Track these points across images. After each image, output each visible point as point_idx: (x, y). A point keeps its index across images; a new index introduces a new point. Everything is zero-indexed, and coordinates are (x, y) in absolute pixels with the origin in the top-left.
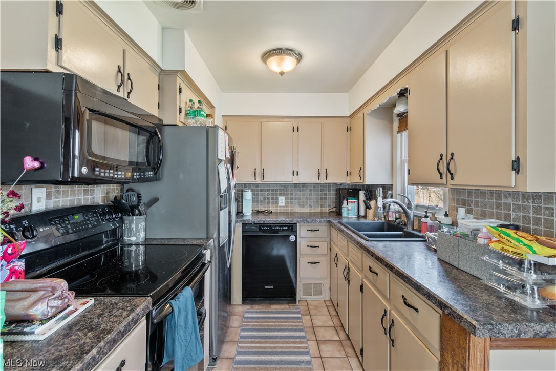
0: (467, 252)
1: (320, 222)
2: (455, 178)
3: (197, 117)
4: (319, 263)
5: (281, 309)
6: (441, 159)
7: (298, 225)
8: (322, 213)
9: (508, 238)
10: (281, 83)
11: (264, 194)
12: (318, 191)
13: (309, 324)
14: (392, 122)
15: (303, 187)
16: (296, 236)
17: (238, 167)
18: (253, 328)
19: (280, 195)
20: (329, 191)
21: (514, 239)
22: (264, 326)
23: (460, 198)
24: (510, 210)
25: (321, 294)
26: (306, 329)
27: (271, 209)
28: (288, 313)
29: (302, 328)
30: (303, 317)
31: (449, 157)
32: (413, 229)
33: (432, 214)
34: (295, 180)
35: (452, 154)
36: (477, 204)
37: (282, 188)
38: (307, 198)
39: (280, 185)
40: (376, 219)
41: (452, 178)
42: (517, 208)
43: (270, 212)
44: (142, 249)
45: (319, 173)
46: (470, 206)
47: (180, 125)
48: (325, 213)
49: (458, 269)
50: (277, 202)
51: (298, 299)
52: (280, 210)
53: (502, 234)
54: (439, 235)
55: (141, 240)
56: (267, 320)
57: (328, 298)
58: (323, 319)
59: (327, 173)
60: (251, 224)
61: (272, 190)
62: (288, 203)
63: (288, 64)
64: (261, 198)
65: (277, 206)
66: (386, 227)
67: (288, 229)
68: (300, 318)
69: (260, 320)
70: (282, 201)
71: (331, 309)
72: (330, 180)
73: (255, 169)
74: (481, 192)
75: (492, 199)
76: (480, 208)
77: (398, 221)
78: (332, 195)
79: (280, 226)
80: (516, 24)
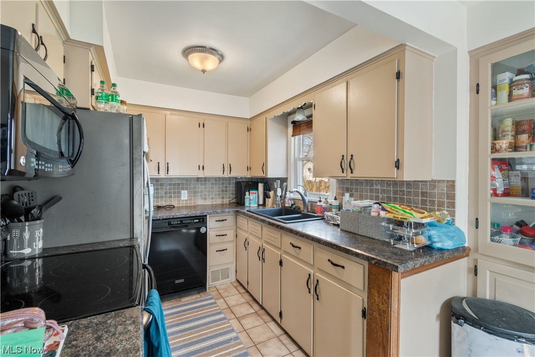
0: (365, 222)
1: (229, 212)
2: (354, 172)
3: (112, 103)
4: (226, 249)
5: (192, 300)
6: (343, 159)
7: (208, 216)
8: (223, 205)
9: (397, 210)
10: (202, 80)
11: (166, 189)
12: (219, 184)
13: (225, 306)
14: (287, 127)
15: (205, 181)
16: (206, 227)
17: (151, 161)
18: (171, 324)
19: (183, 189)
20: (230, 184)
21: (400, 210)
22: (181, 319)
23: (345, 187)
24: (378, 193)
25: (228, 277)
26: (224, 311)
27: (173, 203)
28: (202, 301)
29: (219, 311)
30: (216, 301)
31: (349, 158)
32: (308, 212)
33: (325, 199)
34: (201, 174)
35: (352, 156)
36: (356, 190)
37: (185, 182)
38: (209, 191)
39: (182, 179)
40: (275, 206)
41: (352, 172)
42: (383, 191)
43: (172, 207)
44: (39, 262)
45: (224, 168)
46: (352, 191)
47: (91, 109)
48: (226, 204)
49: (358, 235)
50: (179, 197)
51: (208, 287)
52: (182, 204)
53: (392, 208)
54: (342, 213)
55: (37, 252)
56: (183, 313)
57: (234, 280)
58: (236, 298)
59: (230, 168)
60: (159, 220)
61: (174, 185)
62: (191, 196)
63: (211, 63)
64: (162, 192)
65: (179, 201)
66: (283, 211)
67: (199, 222)
68: (215, 303)
69: (175, 315)
70: (184, 195)
71: (240, 288)
72: (233, 174)
73: (159, 163)
74: (360, 182)
75: (367, 186)
76: (359, 193)
77: (294, 206)
78: (232, 188)
79: (192, 220)
80: (398, 76)
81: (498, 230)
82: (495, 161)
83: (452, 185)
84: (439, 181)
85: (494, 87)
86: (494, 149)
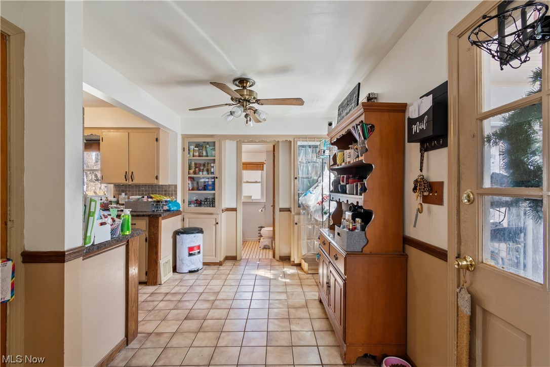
2: (133, 180)
6: (126, 173)
23: (121, 190)
35: (132, 172)
46: (127, 192)
75: (136, 188)
76: (131, 192)
80: (157, 140)
81: (190, 203)
82: (189, 178)
83: (176, 186)
84: (171, 185)
85: (189, 150)
86: (189, 173)
